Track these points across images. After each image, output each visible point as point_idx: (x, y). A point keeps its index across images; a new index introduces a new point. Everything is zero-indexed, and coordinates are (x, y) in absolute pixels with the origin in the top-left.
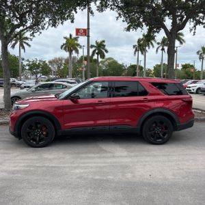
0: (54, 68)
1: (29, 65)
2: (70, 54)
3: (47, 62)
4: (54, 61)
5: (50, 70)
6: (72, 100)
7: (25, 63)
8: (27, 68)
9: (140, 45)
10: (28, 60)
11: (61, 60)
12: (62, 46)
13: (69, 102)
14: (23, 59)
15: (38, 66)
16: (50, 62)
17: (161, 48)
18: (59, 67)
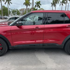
0: (21, 12)
1: (12, 11)
2: (27, 7)
3: (19, 10)
4: (21, 10)
5: (20, 13)
6: (18, 26)
7: (11, 10)
8: (12, 12)
9: (53, 3)
10: (12, 9)
11: (24, 9)
12: (24, 3)
13: (15, 27)
14: (10, 9)
15: (15, 12)
16: (20, 10)
17: (62, 4)
18: (23, 12)
